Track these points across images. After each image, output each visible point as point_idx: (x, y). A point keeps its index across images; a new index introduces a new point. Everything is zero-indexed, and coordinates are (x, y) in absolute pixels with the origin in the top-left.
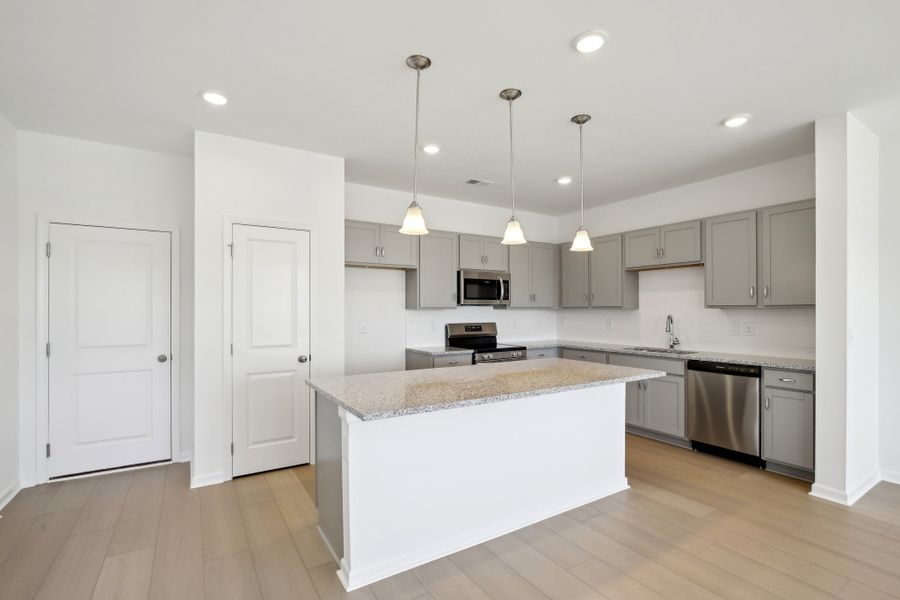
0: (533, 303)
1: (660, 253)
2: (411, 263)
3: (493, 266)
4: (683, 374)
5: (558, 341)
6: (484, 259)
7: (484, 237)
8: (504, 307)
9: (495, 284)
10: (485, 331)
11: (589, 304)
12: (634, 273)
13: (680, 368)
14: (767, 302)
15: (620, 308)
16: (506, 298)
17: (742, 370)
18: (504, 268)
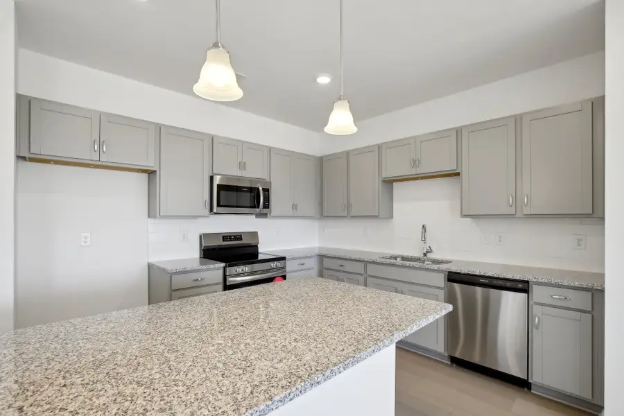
0: (295, 213)
1: (415, 163)
2: (151, 164)
3: (253, 173)
4: (443, 286)
5: (320, 248)
6: (242, 166)
7: (243, 142)
8: (264, 215)
9: (254, 192)
10: (245, 241)
11: (348, 214)
12: (389, 183)
13: (440, 280)
14: (527, 211)
15: (376, 217)
16: (267, 205)
17: (508, 284)
18: (265, 176)
